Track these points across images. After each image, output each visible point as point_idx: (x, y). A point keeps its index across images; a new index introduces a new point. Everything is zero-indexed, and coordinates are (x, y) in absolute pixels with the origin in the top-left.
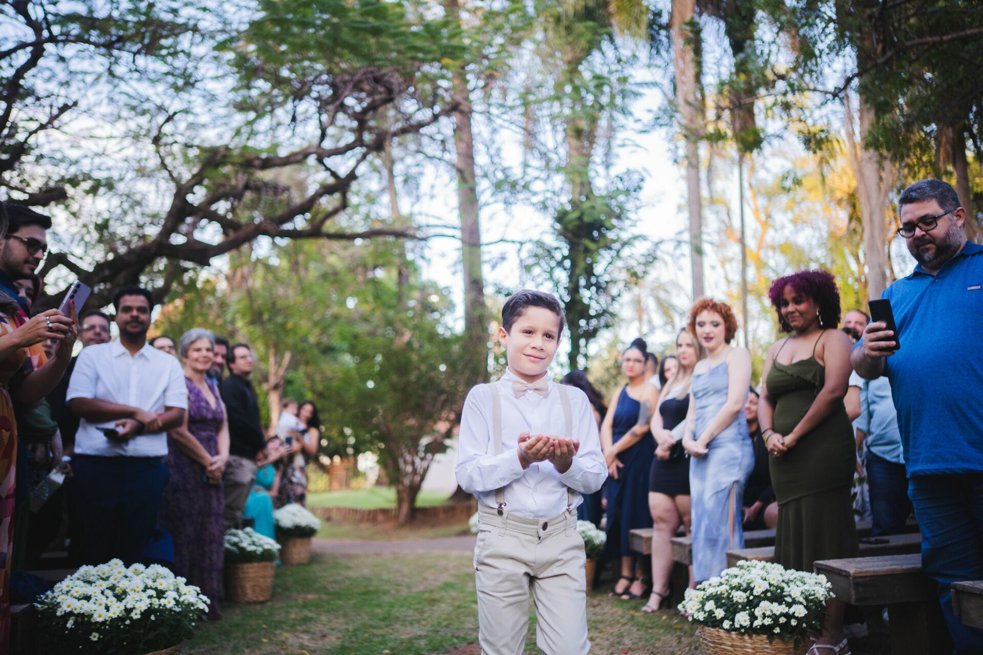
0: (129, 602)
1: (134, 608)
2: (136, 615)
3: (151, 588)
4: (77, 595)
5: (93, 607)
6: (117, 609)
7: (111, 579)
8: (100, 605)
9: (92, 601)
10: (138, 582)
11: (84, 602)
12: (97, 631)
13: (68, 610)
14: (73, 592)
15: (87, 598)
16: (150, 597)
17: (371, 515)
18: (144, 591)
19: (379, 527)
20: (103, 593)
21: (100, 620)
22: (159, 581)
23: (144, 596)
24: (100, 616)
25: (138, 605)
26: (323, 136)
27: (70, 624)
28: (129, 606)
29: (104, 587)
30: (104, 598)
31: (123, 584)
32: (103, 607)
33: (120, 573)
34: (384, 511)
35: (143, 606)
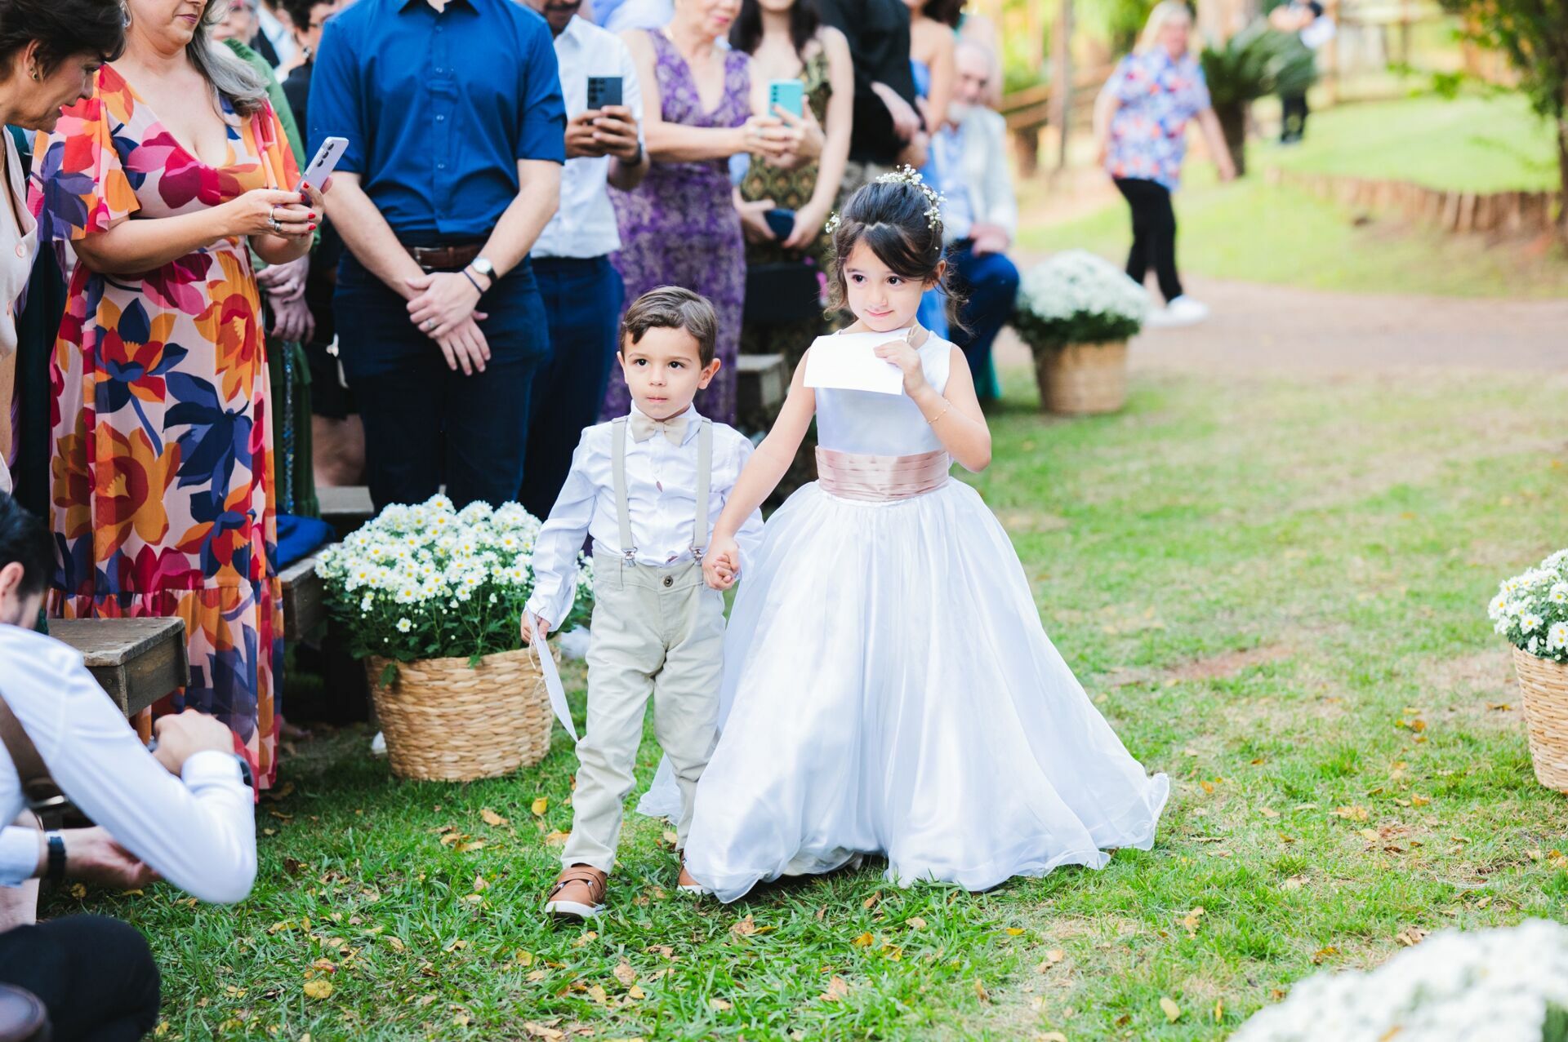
0: (453, 572)
1: (460, 583)
2: (464, 594)
3: (492, 549)
4: (376, 557)
5: (400, 579)
6: (434, 585)
7: (429, 531)
8: (410, 575)
9: (397, 568)
10: (469, 539)
11: (385, 569)
12: (408, 615)
13: (362, 582)
14: (370, 552)
15: (391, 564)
16: (489, 565)
17: (1484, 217)
18: (478, 553)
19: (1505, 254)
20: (415, 556)
21: (410, 600)
22: (506, 536)
23: (478, 562)
24: (408, 594)
25: (466, 578)
27: (366, 605)
28: (453, 580)
29: (417, 546)
30: (415, 564)
31: (445, 543)
32: (413, 580)
33: (441, 521)
34: (1527, 201)
35: (475, 580)
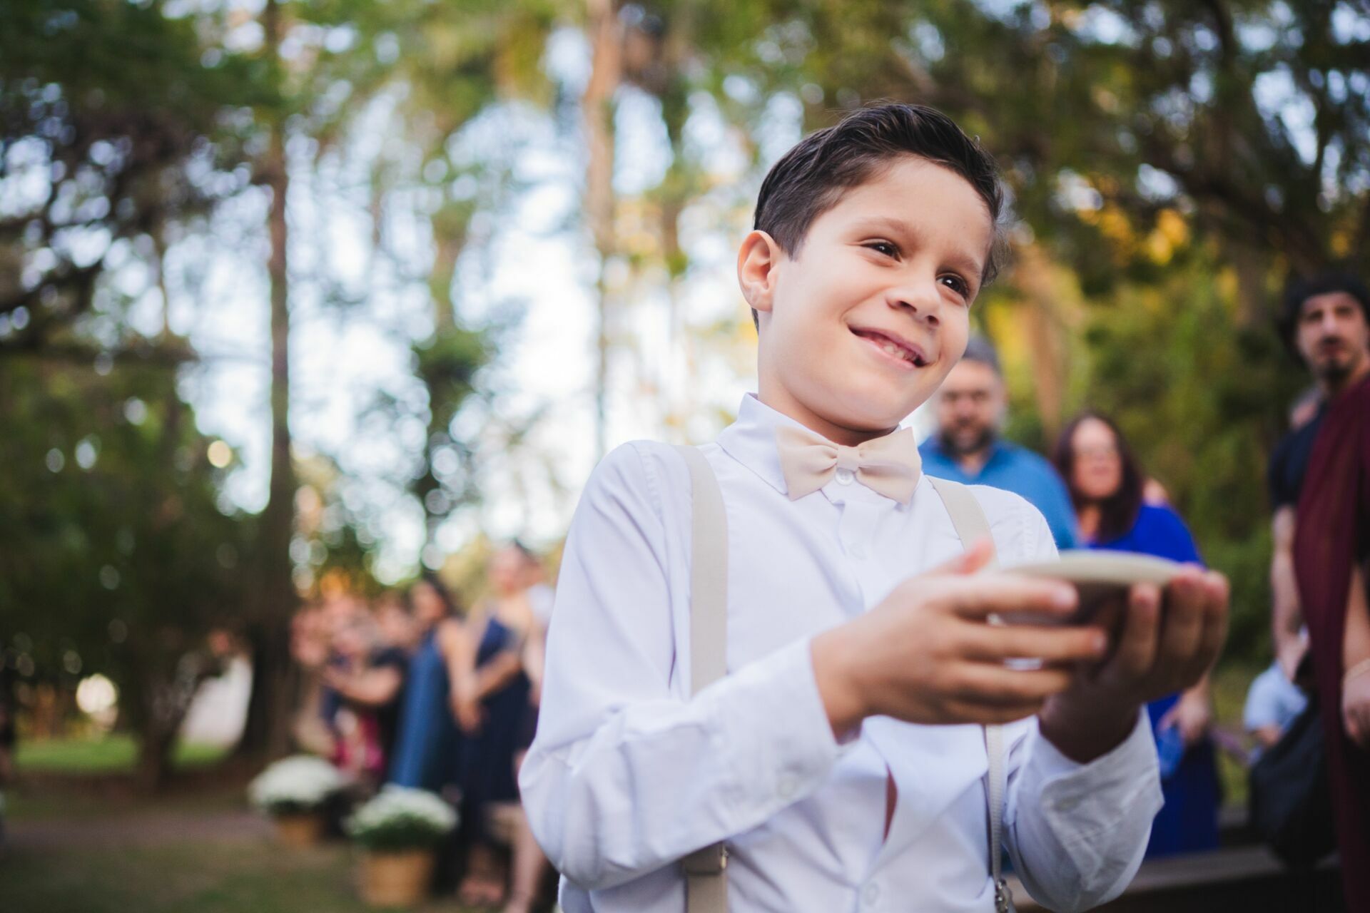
26: (53, 197)
